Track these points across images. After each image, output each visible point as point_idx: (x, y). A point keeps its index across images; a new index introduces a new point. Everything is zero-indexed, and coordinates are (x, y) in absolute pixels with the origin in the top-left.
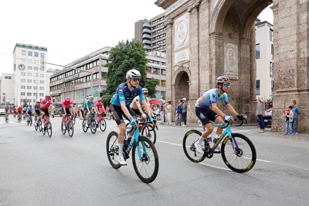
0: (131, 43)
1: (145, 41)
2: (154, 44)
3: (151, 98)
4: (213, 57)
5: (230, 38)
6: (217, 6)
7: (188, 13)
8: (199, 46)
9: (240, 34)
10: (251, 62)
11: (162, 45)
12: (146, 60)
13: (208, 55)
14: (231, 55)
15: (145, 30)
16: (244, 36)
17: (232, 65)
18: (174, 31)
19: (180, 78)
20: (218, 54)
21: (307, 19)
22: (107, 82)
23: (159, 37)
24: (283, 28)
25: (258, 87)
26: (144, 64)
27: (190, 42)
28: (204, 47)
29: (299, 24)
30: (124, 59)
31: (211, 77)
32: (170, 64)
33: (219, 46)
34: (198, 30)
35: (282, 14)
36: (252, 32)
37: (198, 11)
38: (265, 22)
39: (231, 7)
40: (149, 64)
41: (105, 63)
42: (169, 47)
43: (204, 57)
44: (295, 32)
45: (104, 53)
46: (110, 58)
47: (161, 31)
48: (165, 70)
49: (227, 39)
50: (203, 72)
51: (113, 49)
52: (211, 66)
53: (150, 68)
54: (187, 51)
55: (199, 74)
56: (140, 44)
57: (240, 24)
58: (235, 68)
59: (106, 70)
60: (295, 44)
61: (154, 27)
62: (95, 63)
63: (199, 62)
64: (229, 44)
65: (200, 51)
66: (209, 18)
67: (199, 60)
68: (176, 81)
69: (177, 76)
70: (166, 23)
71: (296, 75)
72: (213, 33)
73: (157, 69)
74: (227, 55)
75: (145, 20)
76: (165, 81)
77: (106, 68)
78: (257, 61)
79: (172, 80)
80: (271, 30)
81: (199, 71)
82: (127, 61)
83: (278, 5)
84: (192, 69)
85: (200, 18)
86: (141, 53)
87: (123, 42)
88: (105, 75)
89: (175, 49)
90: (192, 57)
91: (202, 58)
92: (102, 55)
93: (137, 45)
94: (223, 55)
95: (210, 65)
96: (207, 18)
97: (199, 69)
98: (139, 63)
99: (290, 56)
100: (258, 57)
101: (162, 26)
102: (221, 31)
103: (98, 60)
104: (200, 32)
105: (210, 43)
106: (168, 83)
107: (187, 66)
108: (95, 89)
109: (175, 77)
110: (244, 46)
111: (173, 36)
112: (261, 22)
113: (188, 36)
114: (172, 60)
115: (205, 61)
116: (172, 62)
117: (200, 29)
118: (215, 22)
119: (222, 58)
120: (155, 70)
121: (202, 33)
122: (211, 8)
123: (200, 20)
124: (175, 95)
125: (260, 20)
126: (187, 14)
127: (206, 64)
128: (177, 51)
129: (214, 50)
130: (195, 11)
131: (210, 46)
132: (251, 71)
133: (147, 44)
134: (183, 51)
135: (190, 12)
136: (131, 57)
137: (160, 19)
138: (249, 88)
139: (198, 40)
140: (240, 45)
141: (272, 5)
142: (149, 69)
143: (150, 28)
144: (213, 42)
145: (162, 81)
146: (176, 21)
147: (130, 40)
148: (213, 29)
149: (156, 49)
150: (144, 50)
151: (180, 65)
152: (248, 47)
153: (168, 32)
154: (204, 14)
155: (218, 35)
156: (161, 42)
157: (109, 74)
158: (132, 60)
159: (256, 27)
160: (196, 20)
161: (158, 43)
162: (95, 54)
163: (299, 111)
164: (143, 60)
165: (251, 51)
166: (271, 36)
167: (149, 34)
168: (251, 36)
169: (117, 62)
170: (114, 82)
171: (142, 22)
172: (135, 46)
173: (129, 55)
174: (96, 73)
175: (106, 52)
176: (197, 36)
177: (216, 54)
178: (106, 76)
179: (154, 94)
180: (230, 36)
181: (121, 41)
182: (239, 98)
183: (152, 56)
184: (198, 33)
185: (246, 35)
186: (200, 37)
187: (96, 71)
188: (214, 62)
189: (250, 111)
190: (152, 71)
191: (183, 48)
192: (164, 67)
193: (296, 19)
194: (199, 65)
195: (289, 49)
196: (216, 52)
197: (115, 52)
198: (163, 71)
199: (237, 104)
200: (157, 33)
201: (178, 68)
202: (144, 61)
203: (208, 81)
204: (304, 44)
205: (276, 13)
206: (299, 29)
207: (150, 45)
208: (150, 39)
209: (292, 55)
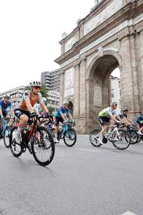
1: (47, 84)
4: (88, 93)
6: (90, 65)
8: (79, 87)
9: (103, 81)
10: (108, 98)
11: (57, 87)
12: (47, 95)
13: (85, 92)
14: (98, 92)
15: (47, 78)
17: (98, 98)
18: (65, 78)
20: (90, 92)
21: (136, 75)
23: (55, 83)
24: (125, 78)
27: (74, 84)
28: (82, 87)
29: (132, 77)
31: (86, 105)
32: (62, 97)
33: (91, 87)
34: (79, 77)
35: (124, 71)
36: (109, 81)
37: (79, 66)
40: (49, 98)
42: (62, 87)
44: (131, 81)
45: (20, 89)
48: (59, 102)
49: (95, 83)
50: (82, 102)
52: (86, 98)
53: (50, 100)
54: (72, 89)
55: (79, 103)
56: (44, 85)
57: (103, 76)
58: (100, 100)
60: (131, 87)
61: (53, 77)
62: (14, 95)
64: (96, 87)
65: (80, 90)
66: (86, 71)
67: (79, 95)
71: (133, 104)
72: (88, 80)
74: (96, 92)
75: (48, 72)
80: (119, 82)
83: (122, 67)
84: (75, 100)
85: (80, 71)
90: (75, 93)
91: (81, 94)
92: (19, 91)
94: (94, 92)
96: (84, 71)
97: (79, 100)
99: (129, 94)
100: (113, 96)
102: (92, 79)
107: (72, 98)
110: (105, 88)
111: (64, 81)
113: (73, 82)
114: (63, 95)
115: (83, 95)
118: (89, 73)
119: (93, 94)
120: (53, 102)
121: (81, 79)
122: (87, 65)
126: (73, 68)
127: (84, 97)
128: (66, 89)
129: (88, 89)
130: (77, 66)
131: (86, 86)
132: (109, 103)
133: (48, 86)
135: (75, 67)
137: (57, 72)
139: (79, 83)
140: (103, 87)
141: (119, 67)
143: (50, 77)
144: (88, 84)
146: (67, 72)
148: (88, 78)
149: (54, 90)
150: (46, 89)
151: (68, 97)
152: (107, 90)
153: (61, 79)
154: (83, 68)
155: (90, 81)
156: (57, 85)
160: (78, 72)
161: (55, 86)
165: (109, 91)
166: (119, 85)
167: (50, 80)
171: (46, 73)
175: (22, 89)
176: (78, 81)
180: (97, 82)
183: (51, 93)
184: (79, 79)
185: (106, 82)
186: (80, 81)
187: (15, 100)
188: (88, 96)
190: (51, 103)
191: (70, 88)
192: (58, 100)
193: (131, 74)
194: (79, 98)
195: (129, 90)
196: (89, 90)
198: (57, 103)
201: (67, 99)
203: (85, 107)
204: (135, 88)
205: (121, 70)
206: (133, 79)
207: (50, 87)
208: (50, 83)
209: (130, 93)
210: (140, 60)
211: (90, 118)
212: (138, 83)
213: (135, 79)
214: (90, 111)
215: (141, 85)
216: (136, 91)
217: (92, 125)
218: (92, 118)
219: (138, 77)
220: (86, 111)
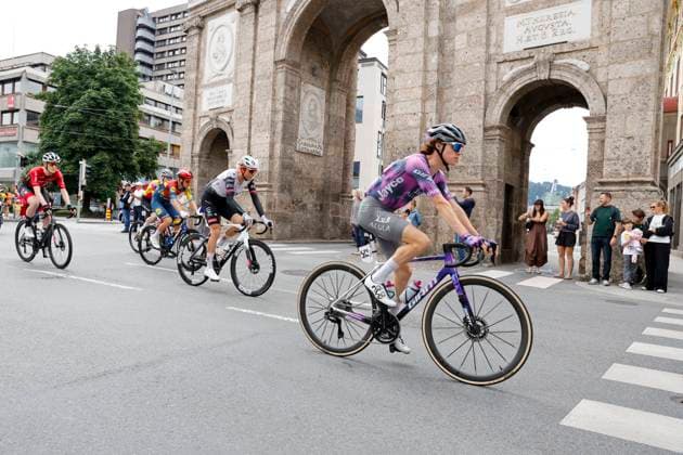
0: (105, 54)
1: (139, 57)
2: (161, 66)
3: (147, 179)
4: (280, 107)
5: (314, 75)
6: (293, 10)
7: (237, 12)
8: (252, 81)
9: (331, 70)
10: (346, 125)
11: (178, 70)
12: (139, 97)
13: (269, 103)
14: (312, 107)
15: (140, 33)
16: (339, 75)
17: (314, 126)
18: (205, 44)
19: (211, 141)
20: (288, 103)
21: (439, 65)
22: (41, 135)
23: (171, 53)
24: (402, 71)
25: (356, 174)
26: (133, 105)
27: (236, 70)
28: (263, 85)
29: (426, 71)
30: (87, 88)
31: (272, 145)
32: (192, 110)
33: (292, 87)
34: (254, 49)
35: (402, 47)
36: (352, 72)
37: (256, 11)
38: (374, 59)
39: (318, 17)
40: (145, 108)
41: (38, 89)
42: (193, 76)
43: (260, 106)
44: (420, 82)
45: (34, 67)
46: (52, 81)
47: (178, 40)
48: (180, 124)
49: (307, 75)
50: (259, 134)
51: (60, 60)
52: (273, 124)
53: (150, 116)
54: (229, 88)
55: (250, 138)
56: (127, 60)
57: (332, 53)
58: (319, 133)
59: (40, 107)
60: (419, 104)
61: (162, 31)
62: (8, 87)
63: (251, 114)
64: (310, 87)
65: (255, 92)
66: (277, 30)
67: (251, 110)
68: (202, 149)
69: (205, 138)
70: (188, 25)
72: (282, 61)
73: (163, 120)
74: (306, 107)
75: (143, 11)
76: (179, 147)
77: (39, 101)
78: (357, 126)
79: (193, 144)
80: (383, 74)
81: (250, 131)
82: (94, 94)
83: (396, 31)
84: (236, 125)
85: (259, 27)
86: (128, 81)
87: (88, 48)
88: (37, 119)
89: (205, 81)
90: (238, 102)
91: (258, 106)
92: (30, 70)
93: (121, 62)
94: (299, 105)
95: (273, 122)
96: (274, 29)
97: (250, 128)
98: (122, 102)
99: (411, 123)
100: (360, 121)
101: (179, 32)
102: (297, 59)
103: (18, 79)
104: (257, 54)
105: (274, 81)
106: (185, 152)
107: (228, 120)
108: (8, 150)
109: (201, 138)
110: (336, 94)
111: (202, 55)
112: (368, 57)
113: (233, 59)
114: (196, 104)
115: (263, 110)
116: (195, 108)
117: (258, 48)
118: (287, 39)
119: (295, 112)
120: (159, 121)
121: (260, 58)
122: (282, 11)
123: (259, 31)
124: (199, 175)
125: (365, 55)
126: (234, 13)
127: (265, 120)
128: (208, 86)
129: (281, 94)
130: (249, 9)
131: (274, 84)
132: (347, 143)
133: (143, 63)
134: (220, 88)
135: (240, 10)
136: (105, 84)
137: (176, 15)
138: (340, 173)
139: (253, 70)
140: (330, 91)
141: (387, 29)
142: (147, 118)
143: (152, 31)
144: (281, 77)
145: (173, 146)
146: (211, 24)
147: (104, 49)
148: (283, 53)
149: (164, 78)
150: (138, 75)
151: (211, 114)
152: (344, 97)
153: (192, 44)
154: (268, 20)
155: (291, 65)
156: (176, 64)
157: (46, 118)
158: (107, 92)
159: (359, 65)
160: (252, 29)
161: (170, 65)
162: (11, 63)
163: (419, 220)
164: (133, 96)
165: (348, 105)
166: (382, 85)
167: (151, 43)
168: (350, 78)
169: (68, 92)
170: (60, 138)
171: (135, 13)
172: (117, 63)
173: (100, 80)
174: (13, 111)
175: (42, 64)
176: (251, 62)
177: (284, 103)
178: (40, 121)
179: (153, 172)
180: (313, 71)
181: (81, 47)
182: (323, 191)
183: (154, 90)
184: (254, 56)
185: (342, 76)
186: (256, 64)
187: (11, 106)
188: (280, 117)
189: (340, 216)
190: (152, 124)
191: (222, 82)
192: (178, 117)
193: (422, 60)
194: (251, 119)
195: (410, 111)
196: (285, 98)
197: (64, 69)
198: (177, 126)
199: (318, 203)
200: (167, 43)
201: (207, 120)
202: (136, 99)
203: (267, 154)
204: (431, 105)
205: (392, 44)
206: (425, 78)
207: (150, 66)
208: (151, 55)
209: (414, 122)
210: (453, 19)
211: (282, 189)
212: (440, 92)
213: (433, 78)
214: (284, 167)
215: (449, 101)
216: (433, 116)
217: (288, 213)
218: (290, 191)
219: (444, 71)
220: (271, 165)
